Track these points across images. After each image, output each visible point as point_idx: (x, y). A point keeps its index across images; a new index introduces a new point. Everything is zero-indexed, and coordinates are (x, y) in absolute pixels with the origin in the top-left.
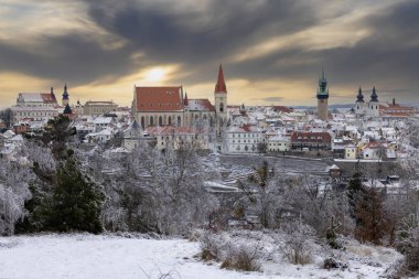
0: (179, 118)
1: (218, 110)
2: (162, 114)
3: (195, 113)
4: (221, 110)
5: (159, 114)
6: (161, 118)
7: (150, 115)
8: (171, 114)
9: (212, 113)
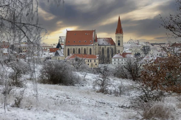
0: (91, 50)
1: (117, 45)
2: (80, 47)
3: (102, 47)
4: (119, 44)
5: (78, 47)
6: (79, 49)
7: (73, 47)
8: (86, 47)
9: (113, 47)
